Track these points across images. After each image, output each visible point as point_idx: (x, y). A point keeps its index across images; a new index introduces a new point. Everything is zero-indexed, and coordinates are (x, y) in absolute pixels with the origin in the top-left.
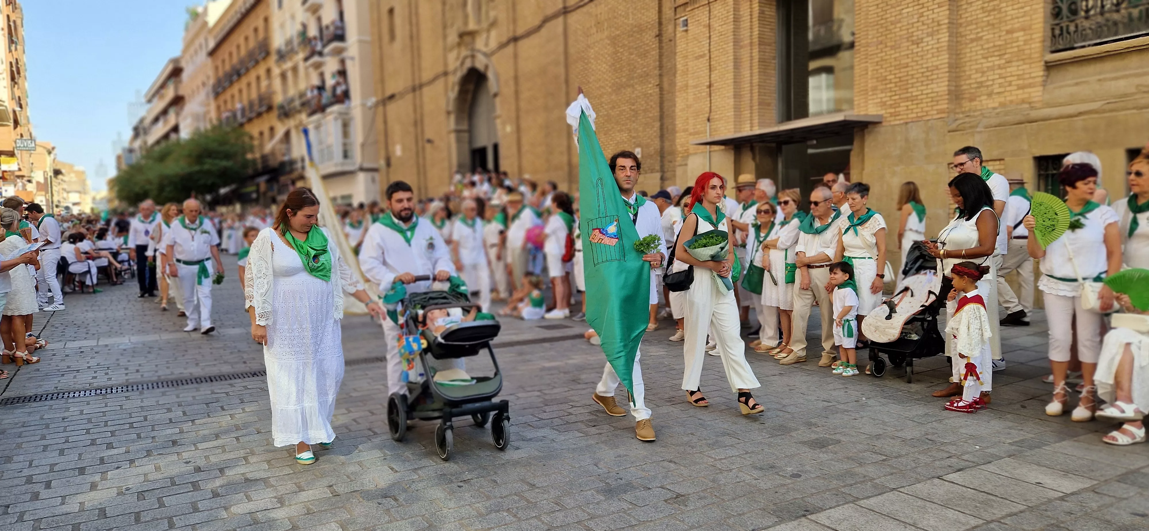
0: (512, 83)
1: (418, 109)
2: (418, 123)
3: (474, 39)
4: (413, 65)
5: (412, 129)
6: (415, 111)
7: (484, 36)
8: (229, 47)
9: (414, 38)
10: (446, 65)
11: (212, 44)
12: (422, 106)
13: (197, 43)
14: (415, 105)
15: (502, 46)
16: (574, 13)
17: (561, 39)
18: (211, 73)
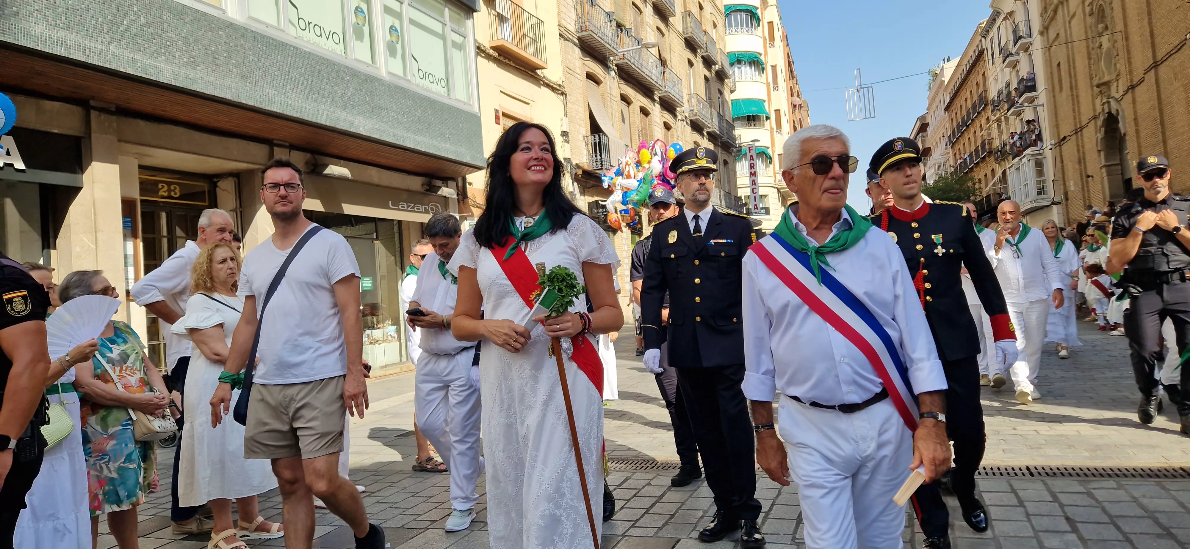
0: (1133, 123)
1: (1080, 149)
2: (1081, 161)
3: (1109, 88)
4: (1074, 110)
5: (1077, 166)
6: (1078, 151)
7: (1115, 84)
8: (960, 101)
9: (1074, 87)
10: (1095, 110)
11: (948, 100)
12: (1083, 147)
13: (937, 100)
14: (1078, 145)
15: (1126, 93)
16: (1161, 66)
17: (1155, 87)
18: (948, 125)
